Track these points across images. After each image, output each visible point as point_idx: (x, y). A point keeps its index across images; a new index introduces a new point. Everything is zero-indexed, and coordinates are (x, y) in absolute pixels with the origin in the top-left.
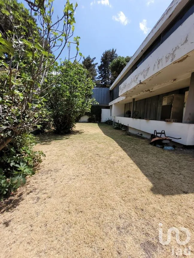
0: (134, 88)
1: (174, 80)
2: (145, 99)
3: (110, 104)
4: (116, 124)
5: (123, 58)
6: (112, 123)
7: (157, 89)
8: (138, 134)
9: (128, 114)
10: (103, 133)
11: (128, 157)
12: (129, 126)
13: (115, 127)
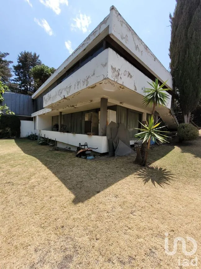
0: (59, 102)
1: (91, 101)
2: (72, 114)
3: (33, 115)
4: (42, 139)
5: (48, 68)
6: (36, 138)
7: (80, 106)
8: (67, 148)
9: (55, 128)
10: (22, 152)
11: (53, 175)
12: (56, 140)
13: (40, 142)
